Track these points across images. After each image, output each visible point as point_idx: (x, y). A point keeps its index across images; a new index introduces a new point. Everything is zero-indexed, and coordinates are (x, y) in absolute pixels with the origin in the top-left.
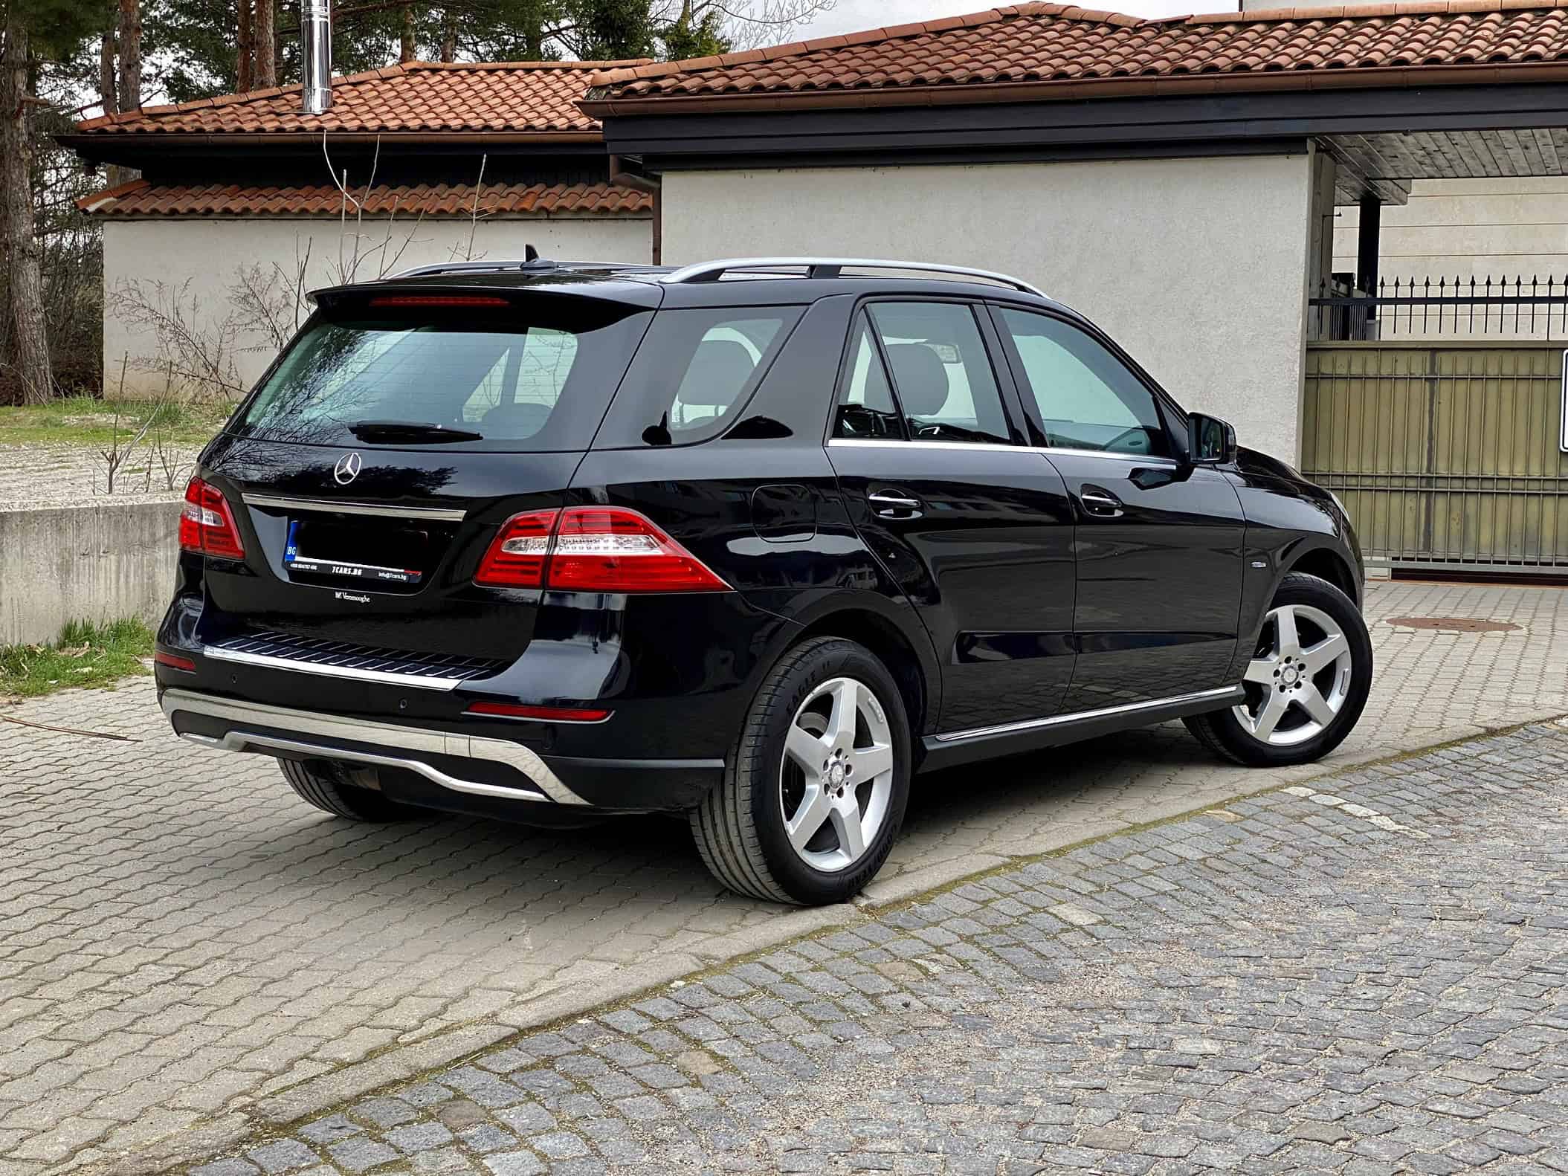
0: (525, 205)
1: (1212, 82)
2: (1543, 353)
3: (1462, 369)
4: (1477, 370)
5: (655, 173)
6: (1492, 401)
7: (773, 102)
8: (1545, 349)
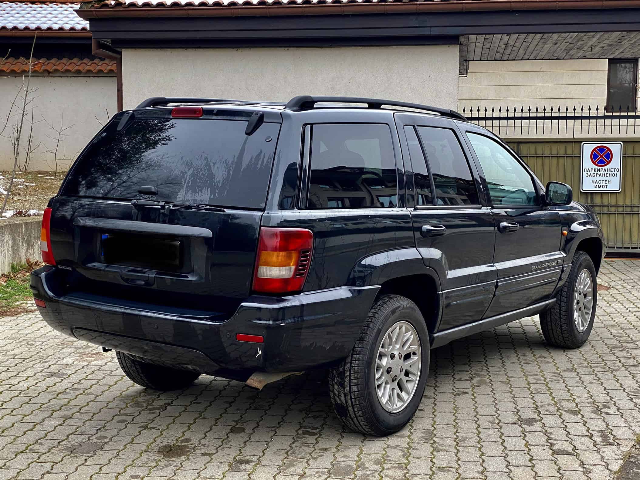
1: (415, 7)
2: (571, 144)
3: (532, 152)
4: (540, 152)
5: (120, 50)
6: (547, 168)
7: (184, 12)
8: (572, 142)
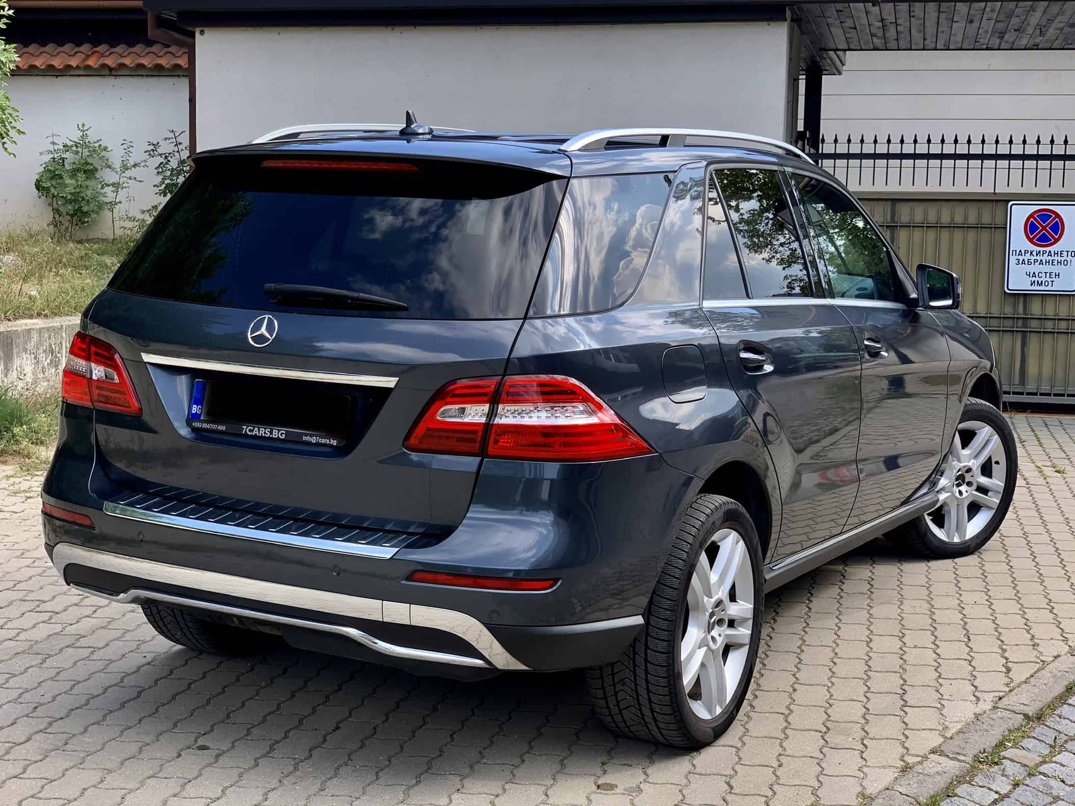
0: (90, 62)
2: (990, 204)
3: (918, 218)
4: (932, 219)
5: (191, 29)
6: (944, 247)
8: (992, 201)
